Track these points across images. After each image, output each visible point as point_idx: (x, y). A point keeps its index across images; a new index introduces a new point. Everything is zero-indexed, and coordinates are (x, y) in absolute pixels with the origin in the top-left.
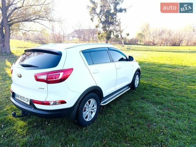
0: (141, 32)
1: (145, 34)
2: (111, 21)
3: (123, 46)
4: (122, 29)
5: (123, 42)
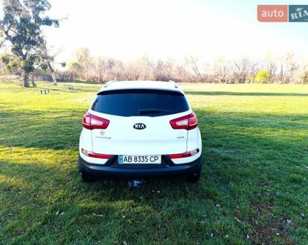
0: (77, 61)
1: (83, 64)
2: (29, 39)
3: (55, 84)
4: (50, 54)
5: (54, 77)
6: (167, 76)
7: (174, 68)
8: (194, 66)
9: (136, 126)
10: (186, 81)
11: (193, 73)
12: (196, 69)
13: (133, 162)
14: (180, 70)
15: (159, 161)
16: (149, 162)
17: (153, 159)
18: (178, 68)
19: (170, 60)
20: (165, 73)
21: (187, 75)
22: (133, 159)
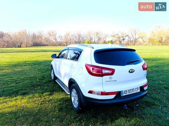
6: (39, 43)
7: (43, 38)
8: (54, 37)
9: (130, 71)
10: (51, 45)
11: (54, 41)
12: (55, 39)
13: (128, 94)
14: (47, 40)
15: (139, 91)
16: (135, 92)
17: (136, 90)
18: (46, 38)
19: (40, 34)
20: (38, 41)
21: (51, 42)
22: (128, 92)
